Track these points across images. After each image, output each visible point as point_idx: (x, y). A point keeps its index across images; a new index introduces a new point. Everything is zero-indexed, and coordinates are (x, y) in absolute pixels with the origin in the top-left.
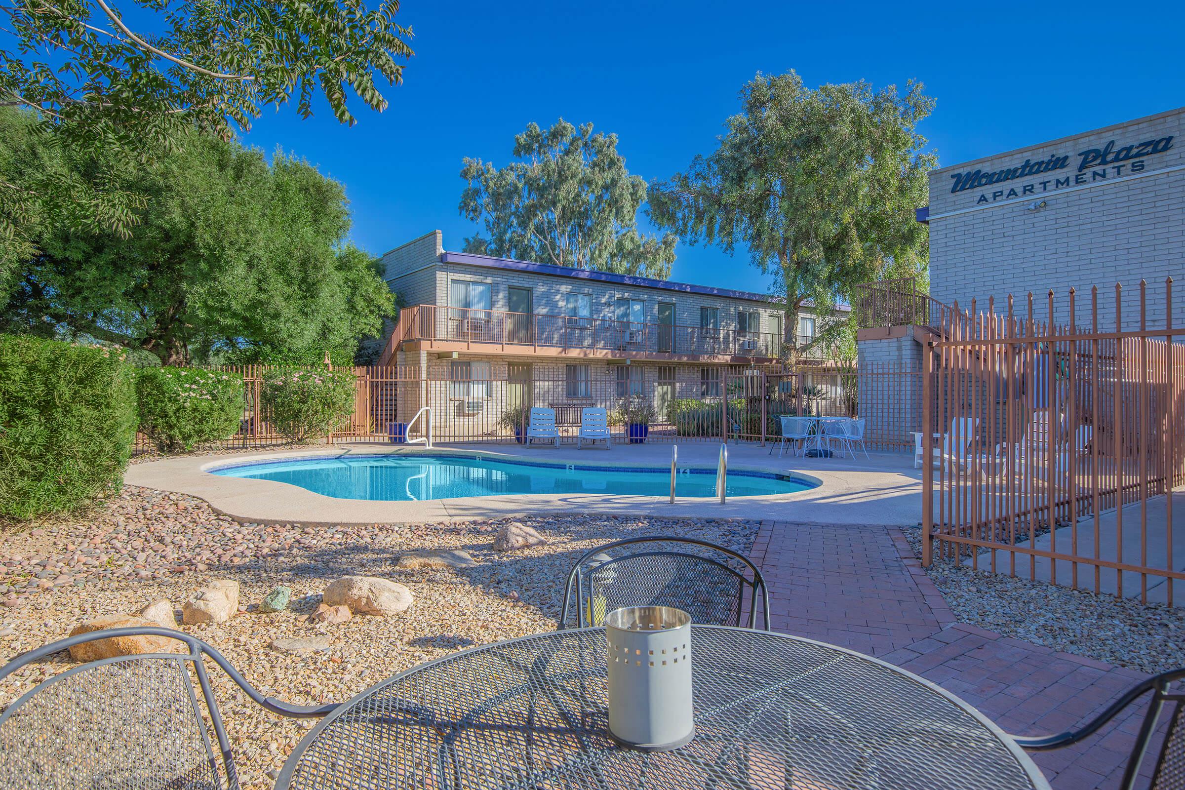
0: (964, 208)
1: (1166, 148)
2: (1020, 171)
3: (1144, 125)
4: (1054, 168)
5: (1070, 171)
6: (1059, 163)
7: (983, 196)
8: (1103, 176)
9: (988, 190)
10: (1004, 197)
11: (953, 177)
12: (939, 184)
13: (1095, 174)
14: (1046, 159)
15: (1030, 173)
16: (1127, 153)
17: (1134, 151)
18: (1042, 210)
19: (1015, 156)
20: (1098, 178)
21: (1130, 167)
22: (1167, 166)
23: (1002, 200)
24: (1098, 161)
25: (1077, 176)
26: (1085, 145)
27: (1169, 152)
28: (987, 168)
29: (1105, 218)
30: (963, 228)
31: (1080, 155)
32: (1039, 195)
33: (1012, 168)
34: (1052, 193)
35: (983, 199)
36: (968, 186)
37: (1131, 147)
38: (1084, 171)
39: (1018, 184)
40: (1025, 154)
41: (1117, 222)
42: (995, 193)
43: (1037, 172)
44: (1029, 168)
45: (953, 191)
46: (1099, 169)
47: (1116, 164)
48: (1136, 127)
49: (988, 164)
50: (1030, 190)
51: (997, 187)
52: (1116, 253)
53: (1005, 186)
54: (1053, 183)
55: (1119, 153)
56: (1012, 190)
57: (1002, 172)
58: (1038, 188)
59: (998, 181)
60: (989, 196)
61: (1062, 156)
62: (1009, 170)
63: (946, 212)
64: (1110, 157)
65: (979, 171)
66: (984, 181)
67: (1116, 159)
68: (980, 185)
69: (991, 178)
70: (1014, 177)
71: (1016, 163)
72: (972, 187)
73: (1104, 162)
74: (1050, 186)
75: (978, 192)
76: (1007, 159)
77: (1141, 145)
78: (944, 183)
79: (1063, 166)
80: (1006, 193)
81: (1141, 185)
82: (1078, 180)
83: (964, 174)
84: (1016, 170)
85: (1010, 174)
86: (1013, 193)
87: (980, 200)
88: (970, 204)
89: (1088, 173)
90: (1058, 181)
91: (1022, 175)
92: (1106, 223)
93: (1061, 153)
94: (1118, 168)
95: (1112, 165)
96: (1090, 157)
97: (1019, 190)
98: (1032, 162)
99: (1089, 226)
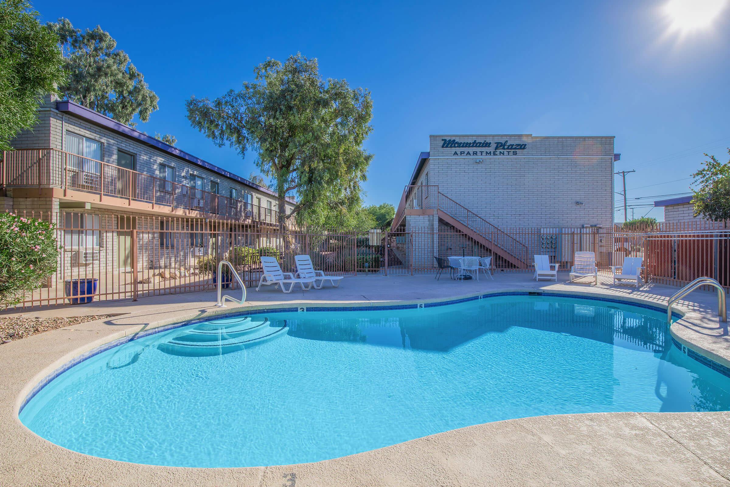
0: (447, 156)
1: (524, 148)
2: (472, 144)
3: (517, 137)
4: (485, 146)
5: (491, 149)
6: (487, 145)
7: (456, 152)
8: (503, 154)
9: (459, 150)
10: (465, 154)
11: (443, 140)
12: (435, 142)
13: (500, 152)
14: (483, 142)
15: (476, 146)
16: (511, 147)
17: (514, 147)
18: (480, 163)
19: (470, 137)
20: (501, 154)
21: (512, 152)
22: (524, 155)
23: (464, 156)
24: (502, 148)
25: (494, 152)
26: (497, 140)
27: (525, 150)
28: (457, 140)
29: (504, 171)
30: (447, 165)
31: (495, 143)
32: (479, 157)
33: (469, 142)
34: (484, 157)
35: (456, 153)
36: (449, 146)
37: (513, 145)
38: (497, 150)
39: (471, 150)
40: (474, 138)
41: (508, 174)
42: (461, 152)
43: (479, 146)
44: (475, 144)
45: (443, 147)
46: (502, 151)
47: (508, 150)
48: (514, 137)
49: (458, 138)
50: (476, 154)
51: (462, 149)
52: (507, 186)
53: (466, 150)
54: (485, 152)
55: (509, 146)
56: (468, 152)
57: (464, 143)
58: (479, 153)
59: (463, 147)
60: (459, 153)
61: (489, 142)
62: (467, 143)
63: (439, 156)
64: (506, 147)
65: (454, 140)
66: (456, 145)
67: (508, 149)
68: (455, 147)
69: (460, 145)
70: (469, 147)
71: (470, 141)
72: (451, 147)
73: (504, 149)
74: (484, 154)
75: (454, 150)
76: (466, 138)
77: (516, 145)
78: (438, 142)
79: (489, 146)
80: (466, 153)
81: (516, 161)
82: (494, 154)
83: (447, 140)
84: (470, 143)
85: (467, 145)
86: (468, 153)
87: (454, 154)
88: (450, 155)
89: (498, 151)
90: (487, 152)
91: (473, 146)
92: (504, 174)
93: (488, 141)
94: (509, 152)
95: (506, 150)
96: (499, 145)
97: (471, 153)
98: (477, 142)
99: (498, 174)
